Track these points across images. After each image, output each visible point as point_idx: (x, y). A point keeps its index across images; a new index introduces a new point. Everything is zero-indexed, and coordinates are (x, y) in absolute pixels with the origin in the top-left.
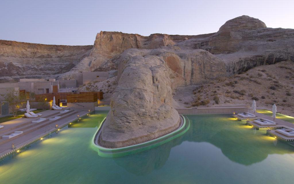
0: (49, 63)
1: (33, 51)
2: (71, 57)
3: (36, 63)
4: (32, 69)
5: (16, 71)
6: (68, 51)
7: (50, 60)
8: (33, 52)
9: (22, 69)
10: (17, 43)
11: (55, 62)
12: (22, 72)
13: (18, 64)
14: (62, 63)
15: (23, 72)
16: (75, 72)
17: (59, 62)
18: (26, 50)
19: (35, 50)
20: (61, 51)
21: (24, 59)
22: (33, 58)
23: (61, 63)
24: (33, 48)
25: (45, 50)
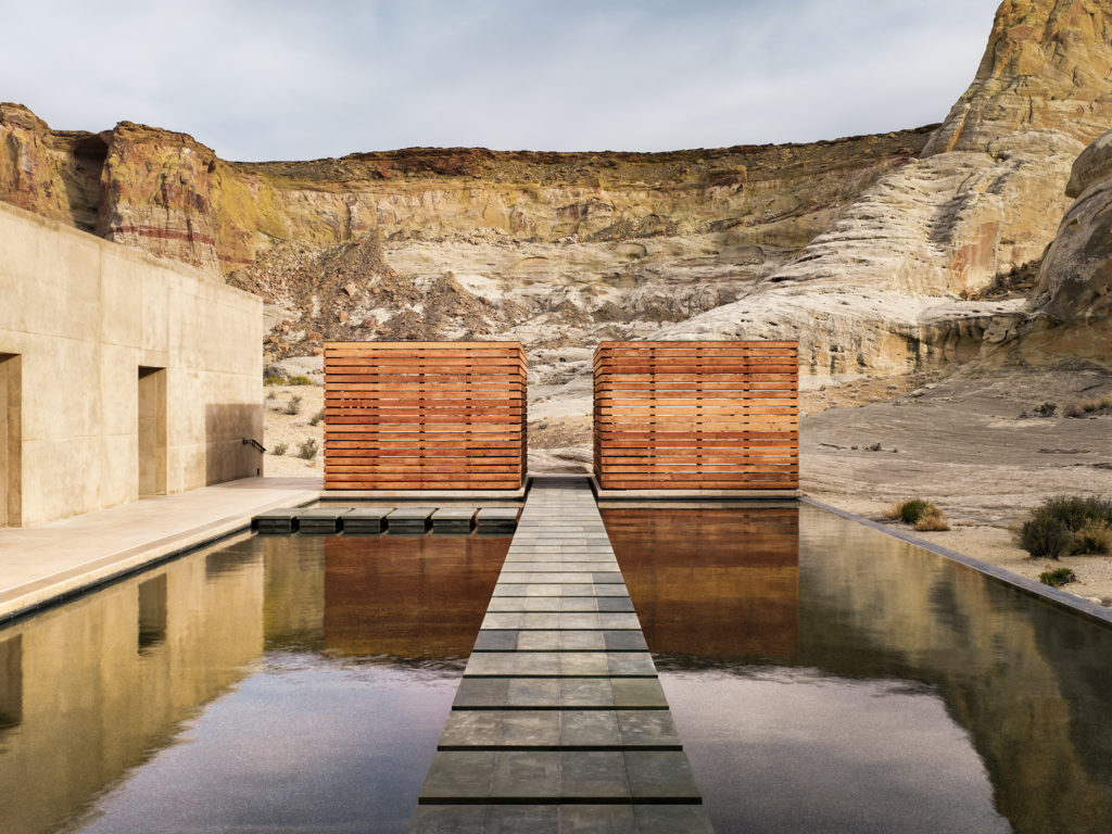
0: (656, 272)
1: (572, 200)
2: (800, 219)
3: (578, 277)
4: (554, 309)
5: (463, 326)
6: (778, 182)
7: (660, 248)
8: (572, 206)
9: (500, 313)
10: (493, 157)
11: (692, 262)
12: (492, 330)
13: (486, 281)
14: (738, 269)
15: (502, 330)
16: (795, 301)
17: (716, 264)
18: (535, 196)
19: (581, 190)
20: (735, 187)
21: (519, 254)
22: (569, 242)
23: (730, 268)
24: (573, 183)
25: (634, 188)
